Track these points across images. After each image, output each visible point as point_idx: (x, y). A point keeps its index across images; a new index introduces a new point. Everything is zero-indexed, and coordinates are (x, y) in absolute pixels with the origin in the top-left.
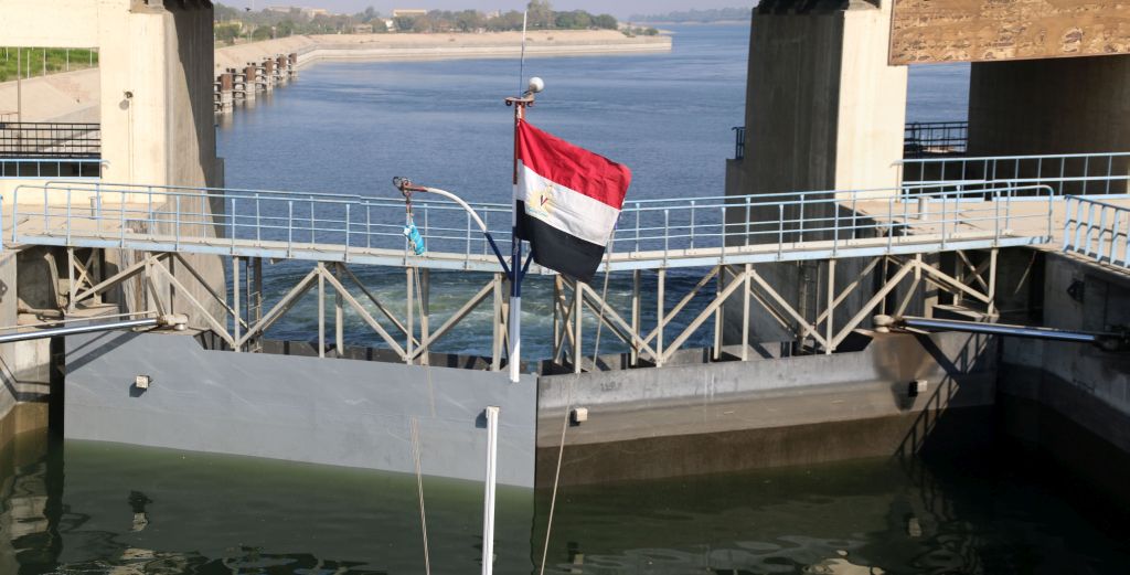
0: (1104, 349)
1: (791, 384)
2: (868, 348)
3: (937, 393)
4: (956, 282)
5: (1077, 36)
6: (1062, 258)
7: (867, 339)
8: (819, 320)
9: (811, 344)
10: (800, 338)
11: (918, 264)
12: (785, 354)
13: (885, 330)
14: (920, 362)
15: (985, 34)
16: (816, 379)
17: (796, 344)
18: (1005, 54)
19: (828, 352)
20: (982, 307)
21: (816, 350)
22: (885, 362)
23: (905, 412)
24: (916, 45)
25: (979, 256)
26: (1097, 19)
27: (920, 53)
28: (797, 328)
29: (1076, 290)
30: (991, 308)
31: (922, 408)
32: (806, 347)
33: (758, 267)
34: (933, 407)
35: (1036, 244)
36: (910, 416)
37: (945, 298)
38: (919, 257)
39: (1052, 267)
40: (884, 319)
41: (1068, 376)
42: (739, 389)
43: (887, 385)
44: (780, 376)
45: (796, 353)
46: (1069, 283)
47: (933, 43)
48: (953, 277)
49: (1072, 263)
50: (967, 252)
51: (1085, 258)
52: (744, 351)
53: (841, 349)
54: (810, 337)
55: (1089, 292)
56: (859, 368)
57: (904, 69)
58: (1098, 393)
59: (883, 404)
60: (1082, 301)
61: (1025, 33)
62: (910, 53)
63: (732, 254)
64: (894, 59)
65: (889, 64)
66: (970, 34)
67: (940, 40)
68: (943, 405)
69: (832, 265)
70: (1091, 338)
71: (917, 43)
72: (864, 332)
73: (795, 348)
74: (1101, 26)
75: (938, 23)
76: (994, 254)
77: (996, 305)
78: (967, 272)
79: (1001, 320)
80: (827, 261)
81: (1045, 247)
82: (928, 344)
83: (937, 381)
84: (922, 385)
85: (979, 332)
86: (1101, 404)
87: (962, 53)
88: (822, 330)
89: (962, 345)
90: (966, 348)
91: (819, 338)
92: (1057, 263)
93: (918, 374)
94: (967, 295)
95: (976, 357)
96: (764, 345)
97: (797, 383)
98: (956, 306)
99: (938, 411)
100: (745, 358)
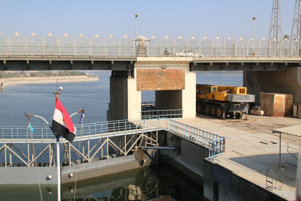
0: (176, 151)
1: (118, 163)
2: (133, 154)
3: (148, 162)
4: (151, 139)
5: (172, 86)
6: (169, 132)
7: (133, 152)
8: (123, 149)
9: (122, 154)
10: (120, 153)
11: (143, 135)
12: (117, 156)
13: (137, 149)
14: (144, 156)
15: (155, 85)
16: (123, 161)
17: (119, 154)
18: (159, 89)
19: (125, 155)
20: (155, 143)
21: (123, 155)
22: (137, 156)
23: (142, 167)
24: (142, 87)
25: (154, 132)
26: (175, 83)
27: (143, 88)
28: (119, 151)
29: (172, 139)
30: (157, 143)
31: (145, 166)
32: (121, 155)
33: (109, 138)
34: (147, 165)
35: (165, 129)
36: (143, 167)
37: (149, 141)
38: (143, 133)
39: (168, 134)
40: (137, 147)
41: (171, 156)
42: (107, 165)
43: (138, 161)
44: (116, 162)
45: (119, 156)
46: (170, 137)
47: (146, 86)
48: (150, 137)
49: (171, 133)
50: (152, 132)
51: (173, 132)
52: (108, 157)
53: (128, 154)
54: (122, 152)
55: (174, 139)
56: (132, 158)
57: (140, 92)
58: (176, 159)
59: (137, 165)
60: (173, 141)
61: (163, 85)
62: (141, 88)
63: (104, 135)
64: (138, 90)
65: (137, 91)
66: (153, 85)
67: (147, 86)
68: (149, 165)
69: (125, 136)
70: (174, 148)
71: (142, 86)
72: (133, 150)
73: (119, 155)
74: (176, 84)
75: (146, 82)
76: (157, 132)
77: (158, 143)
78: (153, 136)
79: (159, 146)
80: (124, 135)
81: (166, 130)
82: (145, 152)
83: (147, 159)
84: (145, 161)
85: (155, 149)
86: (177, 162)
87: (151, 88)
88: (124, 151)
89: (152, 151)
90: (153, 152)
91: (123, 153)
92: (169, 133)
93: (144, 159)
94: (153, 141)
95: (155, 154)
96: (112, 155)
97: (119, 163)
98: (151, 143)
99: (148, 166)
100: (108, 158)
